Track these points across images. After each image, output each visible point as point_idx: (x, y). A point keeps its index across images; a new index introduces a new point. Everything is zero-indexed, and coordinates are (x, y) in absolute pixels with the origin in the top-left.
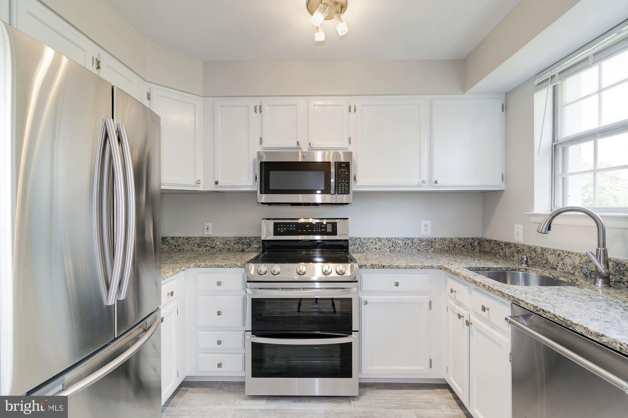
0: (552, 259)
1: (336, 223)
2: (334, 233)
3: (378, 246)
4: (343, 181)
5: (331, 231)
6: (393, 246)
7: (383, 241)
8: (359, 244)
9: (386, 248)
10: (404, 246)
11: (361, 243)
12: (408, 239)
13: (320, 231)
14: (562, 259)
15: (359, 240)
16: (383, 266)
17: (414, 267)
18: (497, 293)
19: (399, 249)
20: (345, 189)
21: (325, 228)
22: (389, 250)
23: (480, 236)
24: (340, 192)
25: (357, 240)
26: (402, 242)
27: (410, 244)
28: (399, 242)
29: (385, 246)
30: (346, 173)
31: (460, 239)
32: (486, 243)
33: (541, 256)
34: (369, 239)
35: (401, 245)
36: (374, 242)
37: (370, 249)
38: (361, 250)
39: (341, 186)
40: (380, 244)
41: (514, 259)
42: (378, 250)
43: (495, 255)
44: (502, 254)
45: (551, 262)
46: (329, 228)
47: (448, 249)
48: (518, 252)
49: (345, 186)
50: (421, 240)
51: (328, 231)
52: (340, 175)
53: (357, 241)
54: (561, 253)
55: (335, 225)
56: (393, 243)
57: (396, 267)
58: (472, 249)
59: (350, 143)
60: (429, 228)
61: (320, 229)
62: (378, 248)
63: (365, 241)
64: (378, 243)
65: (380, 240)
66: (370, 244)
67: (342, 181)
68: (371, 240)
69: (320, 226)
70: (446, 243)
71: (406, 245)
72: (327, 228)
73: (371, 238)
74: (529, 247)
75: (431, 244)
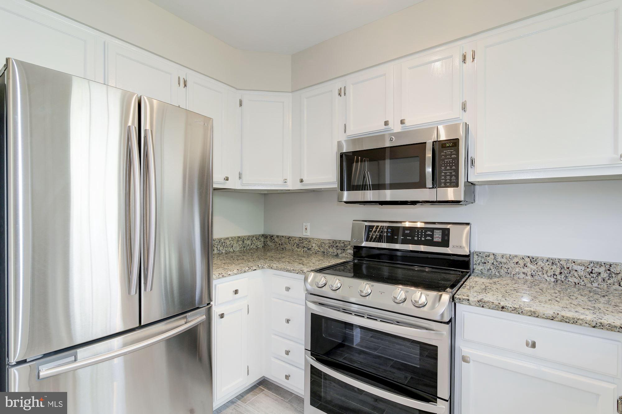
1: (448, 230)
2: (445, 243)
3: (529, 270)
4: (448, 168)
5: (440, 240)
6: (561, 273)
7: (540, 263)
8: (493, 264)
9: (545, 276)
10: (588, 276)
11: (497, 261)
13: (423, 239)
15: (492, 257)
16: (503, 308)
17: (575, 322)
19: (576, 281)
20: (450, 180)
21: (432, 236)
22: (553, 280)
24: (443, 185)
25: (489, 256)
26: (583, 268)
28: (578, 268)
29: (544, 272)
30: (453, 156)
34: (511, 257)
35: (582, 273)
36: (522, 264)
37: (513, 273)
38: (497, 274)
39: (445, 176)
40: (534, 267)
42: (529, 277)
46: (437, 236)
49: (451, 176)
51: (435, 240)
52: (443, 160)
53: (489, 258)
55: (447, 232)
56: (562, 268)
57: (529, 314)
59: (464, 109)
61: (423, 236)
62: (530, 273)
63: (504, 260)
64: (529, 265)
65: (533, 260)
66: (513, 265)
67: (446, 167)
68: (516, 260)
69: (425, 233)
71: (594, 275)
72: (434, 236)
73: (516, 256)
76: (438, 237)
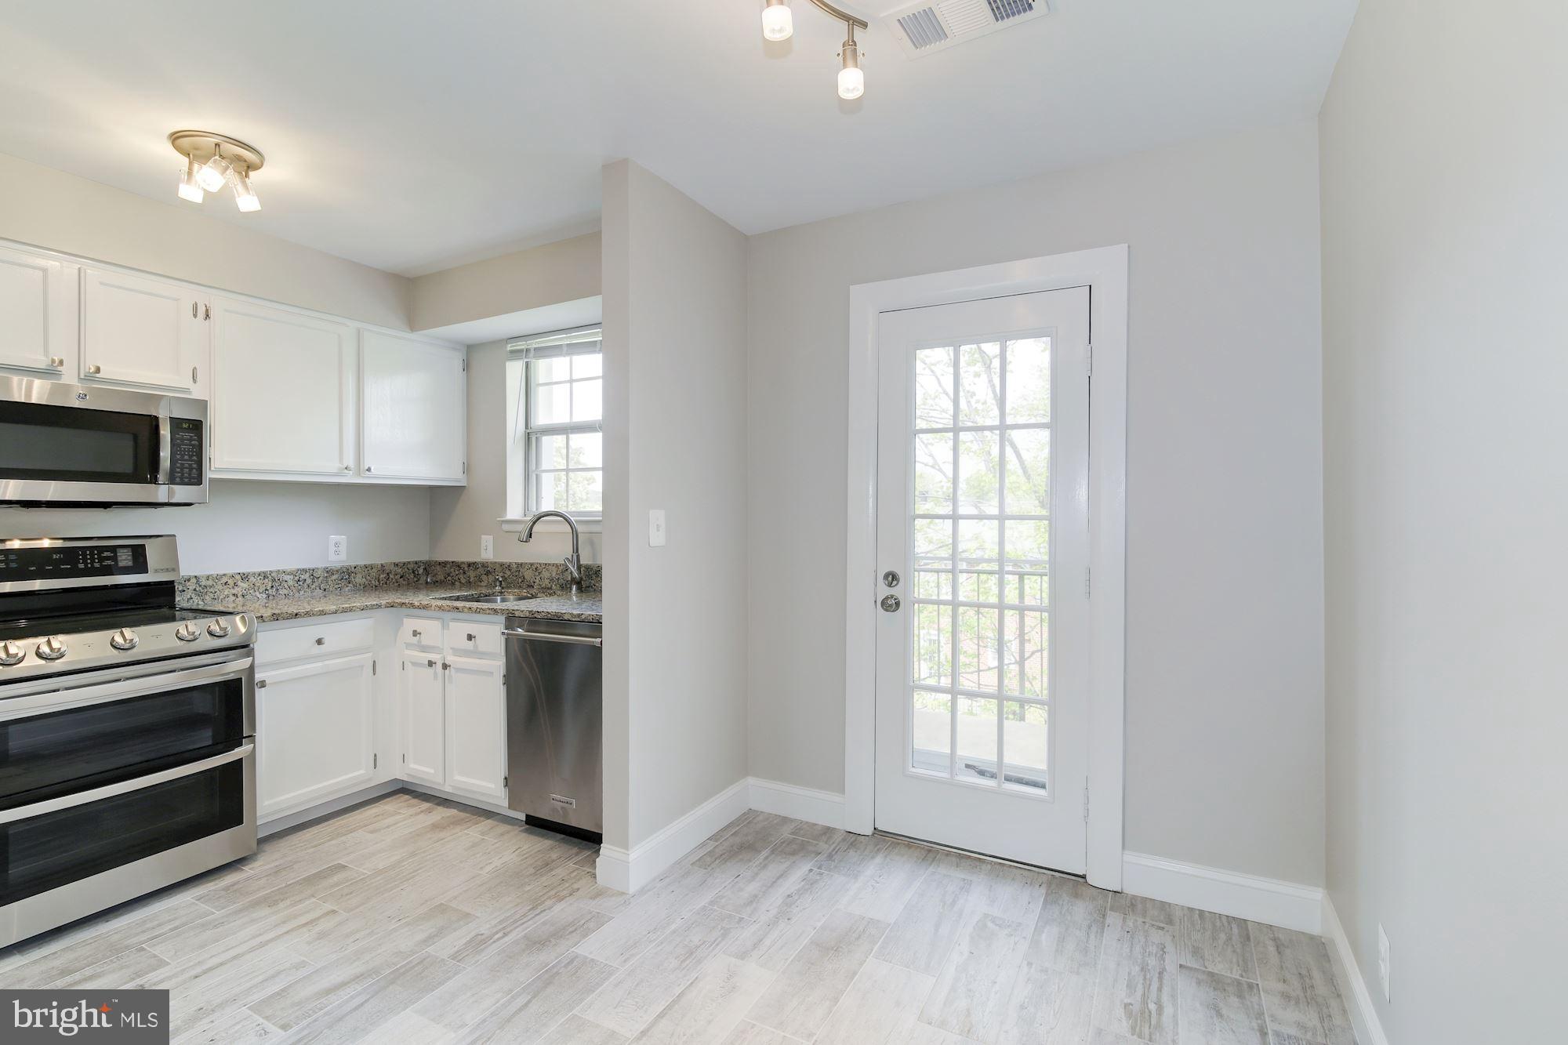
0: (528, 575)
1: (143, 546)
2: (140, 565)
3: (239, 589)
4: (186, 457)
5: (130, 564)
6: (272, 587)
7: (252, 579)
8: (195, 590)
9: (257, 593)
10: (296, 585)
11: (200, 586)
12: (305, 571)
13: (97, 565)
14: (540, 573)
15: (194, 580)
16: (296, 615)
17: (351, 610)
18: (488, 611)
19: (286, 592)
20: (190, 474)
21: (115, 558)
22: (265, 596)
23: (425, 558)
24: (178, 480)
25: (189, 580)
26: (292, 577)
27: (309, 581)
28: (287, 578)
29: (256, 588)
30: (193, 442)
31: (396, 565)
32: (438, 567)
33: (517, 573)
34: (219, 577)
35: (291, 583)
36: (231, 582)
37: (221, 597)
38: (200, 603)
39: (182, 469)
40: (245, 585)
41: (483, 584)
42: (240, 598)
43: (453, 584)
44: (463, 581)
45: (528, 579)
46: (124, 557)
47: (377, 583)
48: (488, 573)
49: (191, 469)
50: (329, 572)
51: (121, 564)
52: (179, 445)
53: (189, 583)
54: (538, 566)
55: (140, 550)
56: (274, 580)
57: (319, 613)
58: (415, 579)
59: (195, 381)
60: (343, 548)
61: (97, 561)
62: (241, 593)
63: (210, 583)
64: (239, 583)
65: (245, 577)
66: (220, 587)
67: (183, 456)
68: (224, 580)
69: (99, 554)
70: (374, 573)
71: (301, 583)
72: (119, 558)
73: (224, 575)
74: (502, 565)
75: (347, 576)
76: (125, 559)
